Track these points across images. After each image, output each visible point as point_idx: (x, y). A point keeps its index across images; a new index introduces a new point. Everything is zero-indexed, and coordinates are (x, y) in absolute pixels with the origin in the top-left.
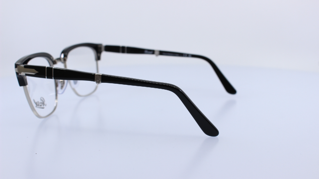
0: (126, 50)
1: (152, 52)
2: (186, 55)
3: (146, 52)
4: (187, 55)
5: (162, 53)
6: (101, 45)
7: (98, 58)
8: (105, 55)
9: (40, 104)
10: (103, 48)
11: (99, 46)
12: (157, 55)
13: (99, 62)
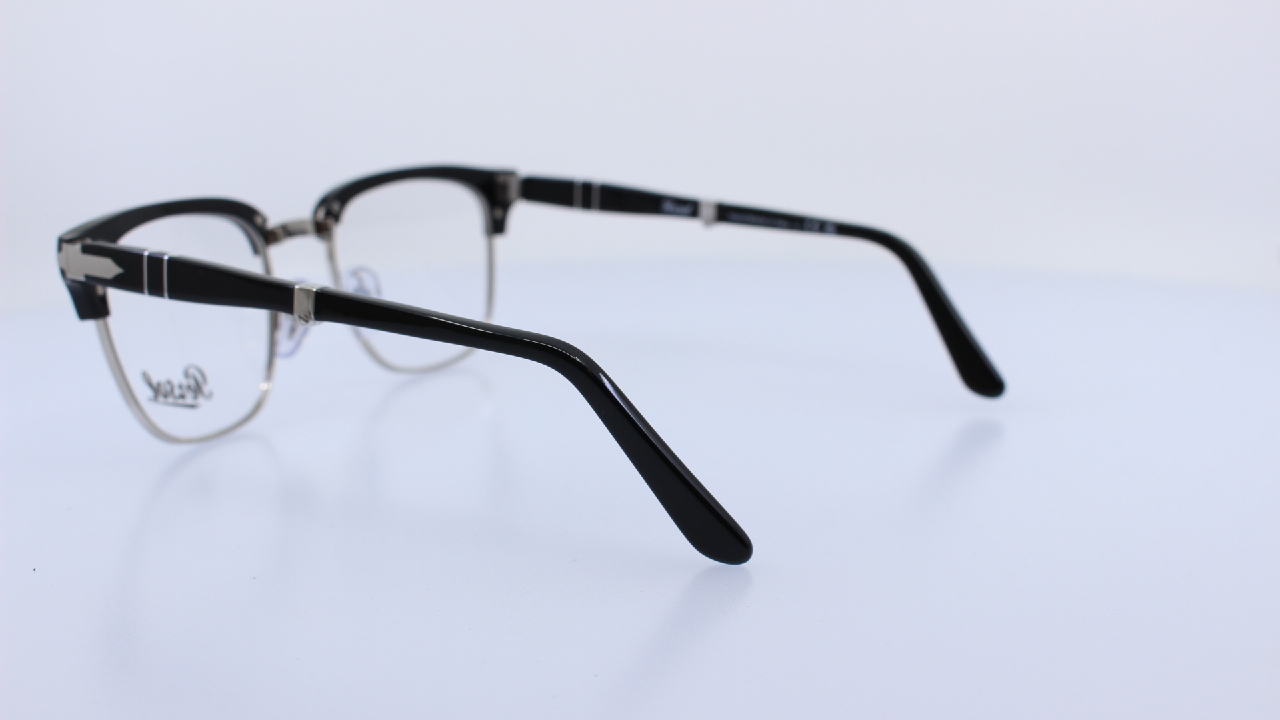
0: (596, 197)
1: (688, 208)
2: (817, 226)
3: (668, 206)
4: (821, 226)
5: (727, 213)
6: (510, 174)
7: (497, 226)
8: (523, 213)
9: (177, 392)
10: (514, 188)
11: (501, 179)
12: (708, 223)
13: (500, 241)
